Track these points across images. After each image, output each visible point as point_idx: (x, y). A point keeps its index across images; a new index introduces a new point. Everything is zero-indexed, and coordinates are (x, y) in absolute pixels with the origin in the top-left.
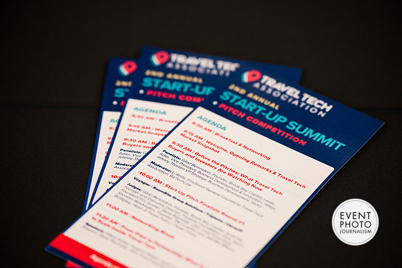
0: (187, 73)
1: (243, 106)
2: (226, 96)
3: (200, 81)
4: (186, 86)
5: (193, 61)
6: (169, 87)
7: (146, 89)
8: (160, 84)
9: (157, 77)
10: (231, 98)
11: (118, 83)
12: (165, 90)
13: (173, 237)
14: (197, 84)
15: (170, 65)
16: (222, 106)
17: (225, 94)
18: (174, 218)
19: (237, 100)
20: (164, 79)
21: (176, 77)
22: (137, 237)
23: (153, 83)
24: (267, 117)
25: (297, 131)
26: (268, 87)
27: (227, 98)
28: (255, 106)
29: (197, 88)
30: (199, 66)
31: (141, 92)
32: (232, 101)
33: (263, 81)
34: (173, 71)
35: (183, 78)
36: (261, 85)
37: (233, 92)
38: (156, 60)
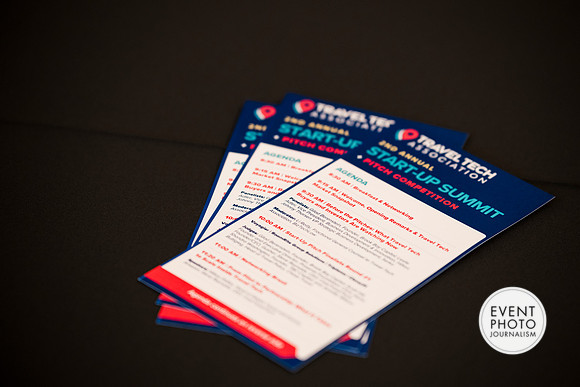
0: (333, 124)
1: (392, 163)
2: (374, 151)
3: (347, 133)
4: (329, 137)
5: (342, 113)
6: (309, 136)
7: (281, 135)
8: (299, 132)
9: (297, 125)
10: (379, 154)
11: (251, 127)
12: (304, 138)
13: (285, 284)
14: (343, 136)
15: (315, 114)
16: (368, 160)
17: (373, 149)
18: (290, 265)
19: (386, 157)
20: (305, 127)
21: (319, 126)
22: (244, 279)
23: (292, 130)
24: (418, 177)
25: (450, 194)
26: (425, 147)
27: (375, 153)
28: (406, 165)
29: (342, 140)
30: (348, 118)
31: (276, 137)
32: (379, 157)
33: (420, 141)
34: (317, 120)
35: (327, 128)
36: (417, 145)
37: (383, 148)
38: (298, 108)
